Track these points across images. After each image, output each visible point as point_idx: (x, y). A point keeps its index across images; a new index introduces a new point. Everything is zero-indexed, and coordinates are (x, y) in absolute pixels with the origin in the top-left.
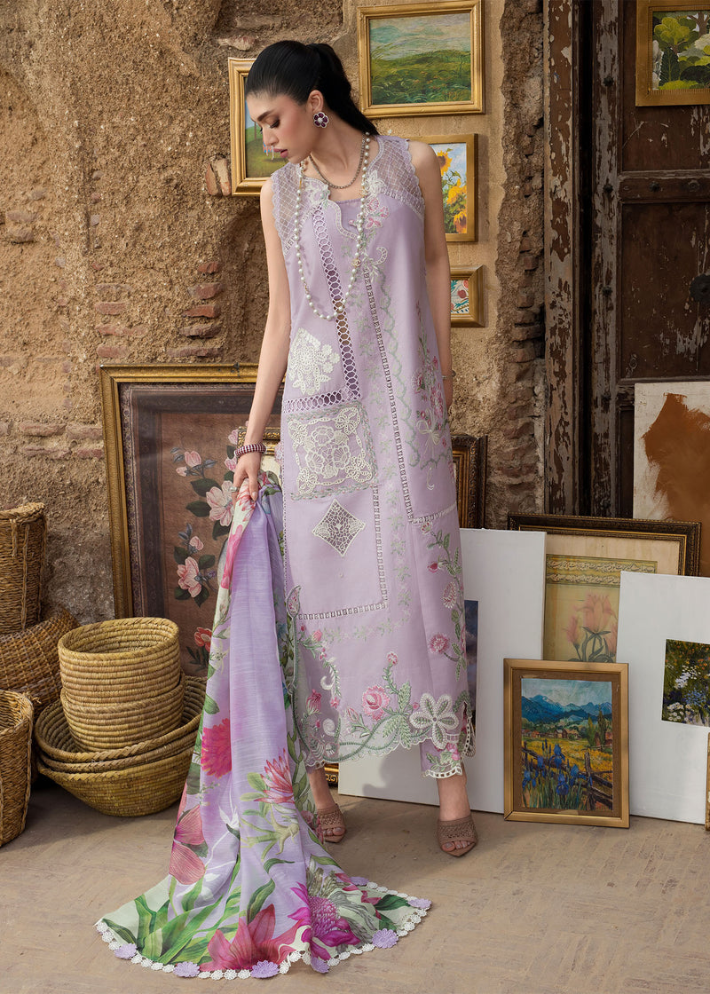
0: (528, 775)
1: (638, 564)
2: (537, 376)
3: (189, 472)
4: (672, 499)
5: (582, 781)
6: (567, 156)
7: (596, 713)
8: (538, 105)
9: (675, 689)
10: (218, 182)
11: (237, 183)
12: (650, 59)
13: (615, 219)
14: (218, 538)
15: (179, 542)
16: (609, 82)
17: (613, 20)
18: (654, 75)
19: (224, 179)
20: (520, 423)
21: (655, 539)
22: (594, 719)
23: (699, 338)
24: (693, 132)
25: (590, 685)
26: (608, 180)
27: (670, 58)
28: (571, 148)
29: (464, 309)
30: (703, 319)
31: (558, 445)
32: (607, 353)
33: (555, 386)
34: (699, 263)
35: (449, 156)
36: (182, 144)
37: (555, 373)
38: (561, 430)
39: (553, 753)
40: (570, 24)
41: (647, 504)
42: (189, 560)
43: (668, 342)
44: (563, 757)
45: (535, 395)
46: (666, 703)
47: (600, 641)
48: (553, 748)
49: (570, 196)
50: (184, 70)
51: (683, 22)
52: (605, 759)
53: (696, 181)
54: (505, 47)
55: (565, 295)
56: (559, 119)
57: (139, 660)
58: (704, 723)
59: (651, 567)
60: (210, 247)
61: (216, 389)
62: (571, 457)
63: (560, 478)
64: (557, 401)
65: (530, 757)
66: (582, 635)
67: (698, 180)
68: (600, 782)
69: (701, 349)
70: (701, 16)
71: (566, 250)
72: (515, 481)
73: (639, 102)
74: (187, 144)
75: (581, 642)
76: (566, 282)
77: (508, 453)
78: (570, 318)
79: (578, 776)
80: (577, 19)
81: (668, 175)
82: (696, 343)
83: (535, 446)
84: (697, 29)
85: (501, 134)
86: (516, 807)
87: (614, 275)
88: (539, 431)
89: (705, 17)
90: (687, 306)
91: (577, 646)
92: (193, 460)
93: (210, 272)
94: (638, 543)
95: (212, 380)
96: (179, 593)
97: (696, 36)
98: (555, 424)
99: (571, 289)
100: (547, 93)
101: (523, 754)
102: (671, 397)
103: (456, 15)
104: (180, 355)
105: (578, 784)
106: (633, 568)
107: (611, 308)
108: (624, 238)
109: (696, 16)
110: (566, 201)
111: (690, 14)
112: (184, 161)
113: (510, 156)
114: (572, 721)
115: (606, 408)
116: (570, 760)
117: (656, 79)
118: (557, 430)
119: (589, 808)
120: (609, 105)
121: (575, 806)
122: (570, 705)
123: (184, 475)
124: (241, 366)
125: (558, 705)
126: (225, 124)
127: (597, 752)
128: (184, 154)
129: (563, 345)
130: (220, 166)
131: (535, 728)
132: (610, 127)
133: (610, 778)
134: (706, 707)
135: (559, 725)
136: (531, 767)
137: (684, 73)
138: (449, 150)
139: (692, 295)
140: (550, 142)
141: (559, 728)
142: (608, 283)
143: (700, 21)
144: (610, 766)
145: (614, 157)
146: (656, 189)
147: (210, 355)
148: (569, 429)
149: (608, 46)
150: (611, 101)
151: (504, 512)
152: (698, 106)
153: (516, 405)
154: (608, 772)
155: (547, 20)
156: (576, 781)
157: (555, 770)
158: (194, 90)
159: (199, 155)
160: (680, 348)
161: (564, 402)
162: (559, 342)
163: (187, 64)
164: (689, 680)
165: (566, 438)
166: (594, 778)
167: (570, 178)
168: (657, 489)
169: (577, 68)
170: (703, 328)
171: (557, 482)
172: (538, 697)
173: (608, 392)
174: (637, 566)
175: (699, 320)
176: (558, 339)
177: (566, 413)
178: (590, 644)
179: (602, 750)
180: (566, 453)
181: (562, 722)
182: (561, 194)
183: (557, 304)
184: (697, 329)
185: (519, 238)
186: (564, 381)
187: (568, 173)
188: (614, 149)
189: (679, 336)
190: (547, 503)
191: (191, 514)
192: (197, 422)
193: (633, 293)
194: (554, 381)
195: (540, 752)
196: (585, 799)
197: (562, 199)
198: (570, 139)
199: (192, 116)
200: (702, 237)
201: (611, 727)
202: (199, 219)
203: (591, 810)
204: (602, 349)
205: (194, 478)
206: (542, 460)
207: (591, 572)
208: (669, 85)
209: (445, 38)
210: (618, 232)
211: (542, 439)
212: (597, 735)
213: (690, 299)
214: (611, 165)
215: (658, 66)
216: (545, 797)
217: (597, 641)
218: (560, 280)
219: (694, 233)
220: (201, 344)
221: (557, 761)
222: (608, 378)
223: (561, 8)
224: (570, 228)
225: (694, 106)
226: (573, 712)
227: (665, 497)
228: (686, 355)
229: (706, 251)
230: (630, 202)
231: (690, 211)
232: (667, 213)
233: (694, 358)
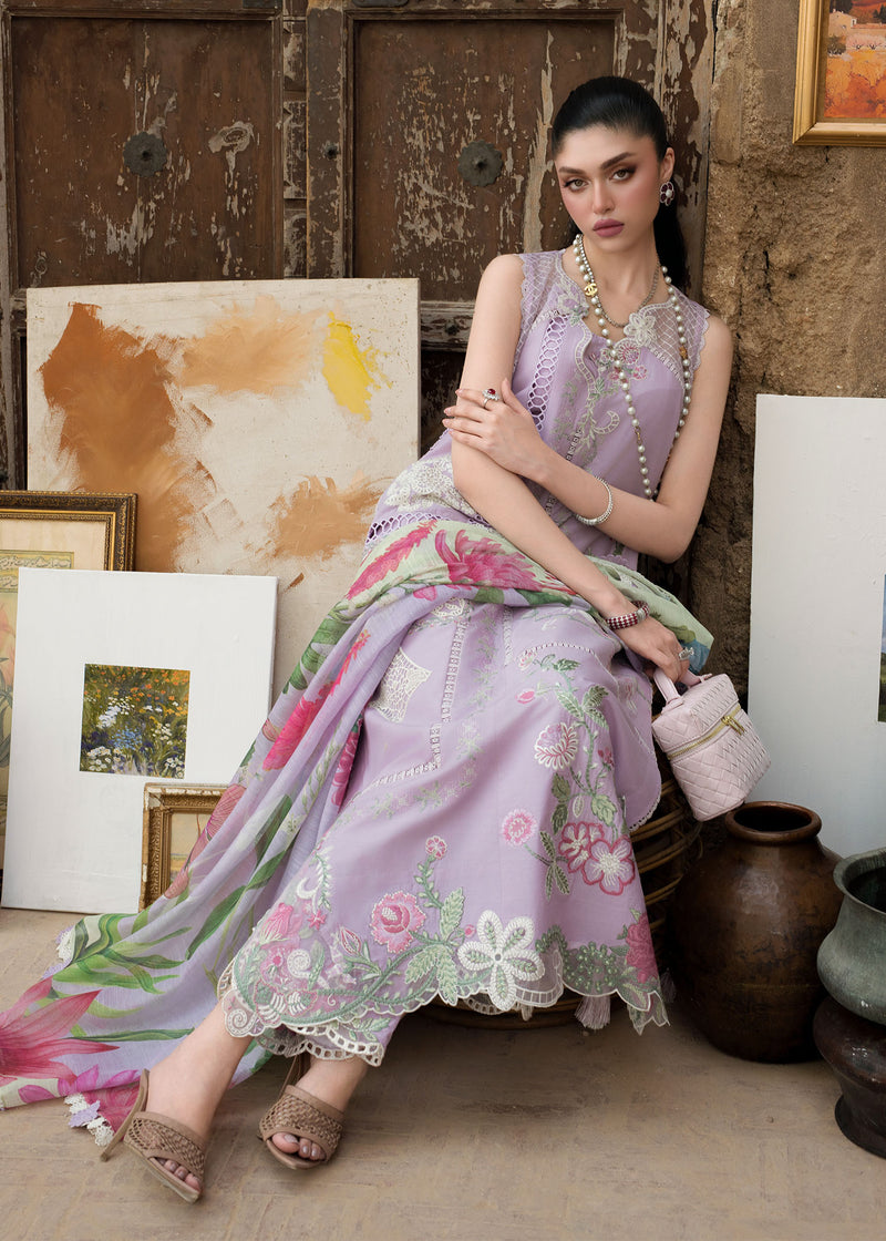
1: (47, 557)
4: (84, 460)
9: (97, 729)
21: (71, 520)
23: (140, 230)
30: (146, 201)
34: (138, 116)
41: (47, 471)
43: (93, 234)
46: (87, 745)
58: (139, 771)
59: (66, 560)
69: (144, 248)
82: (136, 238)
90: (121, 181)
94: (46, 526)
106: (40, 562)
108: (18, 69)
134: (142, 749)
139: (128, 164)
160: (113, 245)
164: (118, 716)
168: (63, 445)
170: (147, 215)
174: (43, 559)
175: (140, 203)
184: (137, 218)
189: (110, 226)
193: (36, 157)
200: (141, 76)
213: (125, 170)
219: (128, 68)
227: (74, 456)
228: (121, 257)
229: (148, 95)
230: (22, 14)
231: (118, 33)
232: (86, 35)
233: (134, 261)
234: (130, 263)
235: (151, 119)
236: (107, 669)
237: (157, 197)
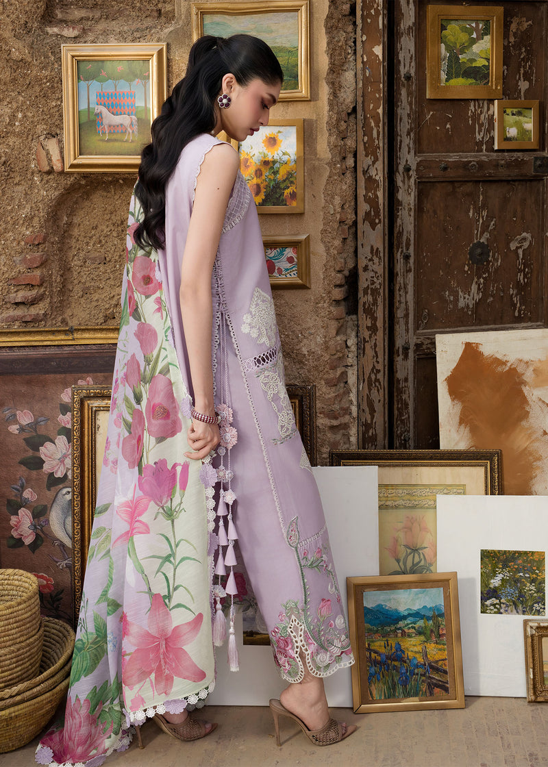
0: (373, 670)
1: (449, 488)
2: (349, 331)
3: (22, 429)
5: (421, 671)
6: (378, 139)
7: (430, 614)
8: (353, 95)
9: (490, 588)
10: (50, 160)
11: (70, 159)
12: (439, 59)
13: (413, 194)
14: (52, 489)
15: (12, 495)
16: (408, 78)
17: (411, 25)
18: (442, 72)
19: (55, 157)
20: (339, 372)
21: (463, 466)
22: (428, 619)
23: (475, 295)
24: (470, 122)
25: (424, 591)
26: (407, 161)
27: (454, 59)
28: (381, 133)
29: (292, 274)
30: (478, 279)
31: (370, 390)
32: (407, 309)
33: (367, 339)
34: (476, 232)
35: (280, 137)
36: (11, 124)
37: (368, 327)
38: (373, 377)
39: (394, 650)
40: (381, 26)
41: (451, 436)
42: (22, 511)
43: (452, 298)
44: (403, 652)
45: (347, 347)
46: (484, 598)
47: (419, 555)
48: (393, 646)
49: (380, 174)
50: (16, 55)
51: (464, 30)
52: (440, 650)
53: (475, 163)
54: (328, 44)
55: (376, 260)
56: (371, 108)
58: (518, 612)
59: (461, 490)
60: (36, 219)
61: (48, 351)
62: (382, 400)
63: (372, 418)
64: (369, 352)
65: (373, 655)
66: (402, 551)
67: (477, 162)
68: (437, 670)
69: (477, 304)
70: (477, 25)
71: (377, 221)
72: (335, 423)
73: (429, 95)
74: (17, 124)
75: (402, 557)
76: (378, 249)
77: (329, 398)
78: (381, 280)
79: (417, 666)
80: (385, 22)
81: (453, 157)
82: (473, 299)
83: (348, 392)
84: (474, 36)
85: (326, 119)
86: (364, 700)
87: (412, 242)
88: (352, 378)
89: (481, 26)
90: (466, 268)
91: (398, 561)
92: (25, 418)
93: (37, 243)
94: (448, 470)
95: (45, 343)
96: (12, 542)
97: (473, 42)
98: (367, 371)
99: (382, 255)
100: (360, 85)
101: (367, 654)
102: (468, 345)
103: (285, 13)
104: (7, 320)
105: (417, 674)
106: (445, 491)
107: (410, 271)
108: (419, 210)
109: (474, 25)
110: (377, 178)
111: (469, 22)
112: (12, 140)
113: (333, 139)
114: (409, 622)
115: (406, 357)
116: (409, 653)
117: (444, 76)
118: (370, 377)
119: (428, 694)
120: (408, 97)
121: (416, 694)
122: (407, 609)
123: (17, 432)
124: (75, 330)
125: (396, 610)
126: (56, 106)
127: (433, 645)
128: (13, 133)
129: (375, 302)
130: (52, 146)
131: (377, 631)
132: (409, 115)
133: (445, 665)
134: (519, 599)
135: (399, 626)
136: (376, 663)
137: (465, 71)
139: (470, 259)
140: (363, 127)
141: (399, 629)
142: (407, 249)
143: (476, 29)
144: (445, 655)
145: (412, 141)
146: (445, 169)
147: (35, 320)
148: (380, 376)
149: (407, 45)
150: (409, 94)
151: (326, 450)
152: (474, 100)
153: (336, 356)
154: (443, 660)
155: (359, 21)
156: (416, 671)
157: (396, 663)
158: (25, 74)
159: (28, 135)
160: (461, 304)
161: (376, 352)
162: (371, 300)
163: (18, 49)
164: (502, 580)
165: (377, 384)
166: (432, 667)
167: (381, 158)
168: (461, 423)
169: (386, 64)
170: (479, 286)
171: (369, 422)
172: (379, 605)
173: (407, 343)
174: (448, 489)
175: (476, 280)
176: (370, 298)
177: (378, 362)
178: (410, 558)
179: (437, 643)
180: (379, 396)
181: (401, 624)
182: (373, 172)
183: (370, 267)
184: (474, 287)
185: (339, 210)
186: (376, 334)
187: (378, 154)
188: (412, 135)
189: (460, 293)
190: (360, 440)
191: (24, 468)
192: (29, 383)
193: (424, 258)
194: (367, 334)
195: (382, 650)
196: (424, 687)
197: (374, 177)
198: (381, 125)
199: (21, 98)
200: (478, 211)
201: (444, 623)
202: (26, 194)
203: (431, 695)
204: (403, 305)
205: (26, 435)
206: (355, 403)
207: (408, 497)
208: (453, 82)
209: (274, 35)
210: (415, 205)
211: (356, 385)
212: (432, 631)
213: (469, 262)
214: (409, 148)
215: (444, 65)
216: (389, 688)
217: (416, 555)
218: (372, 247)
219: (472, 206)
220: (26, 310)
221: (398, 656)
222: (407, 331)
223: (373, 11)
224: (381, 201)
225: (471, 100)
226: (410, 615)
227: (468, 429)
228: (465, 310)
229: (481, 221)
230: (424, 180)
231: (468, 188)
232: (451, 190)
233: (472, 311)
234: (470, 313)
235: (482, 233)
236: (494, 552)
237: (484, 276)
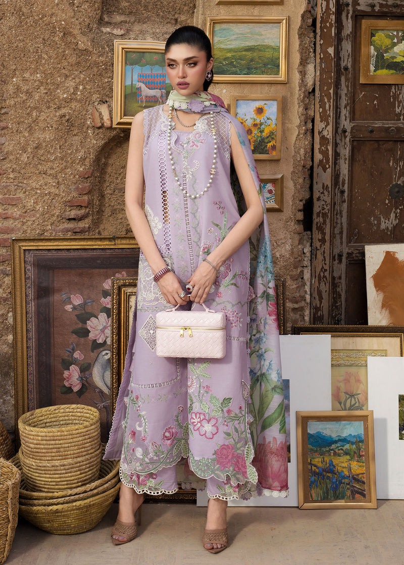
0: (313, 479)
1: (376, 352)
2: (305, 242)
3: (74, 308)
4: (392, 313)
5: (346, 481)
6: (329, 111)
7: (354, 440)
8: (313, 80)
10: (102, 119)
11: (117, 119)
12: (369, 56)
13: (348, 148)
14: (95, 351)
15: (66, 356)
16: (347, 69)
17: (349, 33)
18: (371, 65)
19: (106, 117)
20: (299, 271)
21: (385, 337)
22: (353, 443)
23: (393, 220)
24: (392, 100)
25: (350, 424)
26: (344, 126)
27: (380, 57)
28: (332, 106)
29: (271, 201)
30: (396, 209)
31: (319, 283)
32: (342, 228)
33: (319, 248)
34: (394, 176)
35: (265, 108)
36: (74, 93)
37: (319, 240)
38: (322, 274)
39: (328, 465)
40: (333, 34)
41: (376, 316)
42: (72, 367)
43: (376, 222)
44: (335, 467)
45: (304, 253)
46: (401, 429)
47: (355, 399)
48: (328, 462)
49: (331, 134)
50: (81, 46)
51: (388, 36)
52: (360, 466)
53: (394, 128)
54: (300, 45)
55: (326, 193)
56: (325, 89)
57: (86, 429)
59: (384, 353)
60: (88, 160)
61: (95, 253)
62: (328, 290)
63: (321, 303)
64: (320, 257)
65: (314, 468)
66: (343, 397)
67: (396, 128)
68: (358, 481)
69: (395, 227)
70: (398, 33)
71: (327, 166)
72: (296, 306)
73: (362, 81)
74: (79, 93)
75: (343, 400)
76: (327, 185)
77: (293, 288)
78: (329, 207)
79: (344, 477)
80: (336, 32)
81: (378, 124)
82: (392, 224)
83: (304, 285)
84: (395, 40)
85: (297, 96)
86: (306, 500)
87: (347, 182)
88: (307, 275)
89: (400, 34)
90: (387, 202)
91: (340, 403)
92: (77, 300)
93: (87, 177)
94: (375, 339)
95: (94, 247)
96: (65, 389)
97: (394, 45)
98: (318, 270)
99: (330, 189)
100: (318, 73)
101: (310, 467)
102: (388, 253)
103: (271, 24)
104: (62, 231)
105: (344, 483)
106: (373, 354)
107: (345, 201)
108: (352, 160)
109: (395, 33)
110: (328, 137)
111: (391, 31)
112: (74, 105)
113: (301, 109)
114: (339, 445)
115: (340, 261)
116: (339, 468)
117: (372, 68)
118: (319, 274)
120: (346, 82)
121: (342, 498)
122: (338, 436)
123: (71, 310)
124: (117, 238)
125: (330, 436)
126: (107, 82)
127: (355, 463)
128: (76, 99)
129: (325, 222)
130: (104, 110)
131: (317, 451)
132: (346, 94)
133: (364, 478)
135: (332, 448)
136: (315, 474)
137: (388, 65)
138: (265, 104)
139: (390, 195)
140: (319, 102)
141: (332, 450)
142: (344, 186)
143: (397, 36)
144: (363, 470)
145: (347, 112)
146: (372, 131)
147: (82, 231)
148: (327, 274)
149: (347, 46)
150: (347, 80)
151: (289, 325)
152: (395, 85)
153: (298, 259)
154: (362, 474)
155: (318, 31)
156: (343, 481)
157: (329, 475)
158: (87, 59)
159: (86, 101)
160: (383, 226)
161: (324, 257)
162: (322, 221)
163: (83, 42)
165: (325, 279)
166: (354, 478)
167: (331, 124)
168: (383, 307)
169: (335, 60)
170: (396, 215)
171: (318, 306)
172: (318, 432)
173: (341, 252)
175: (394, 210)
176: (321, 220)
177: (326, 264)
178: (349, 401)
179: (358, 461)
180: (325, 288)
181: (333, 446)
182: (325, 133)
183: (321, 198)
184: (392, 215)
185: (303, 158)
186: (325, 245)
187: (329, 121)
188: (348, 108)
189: (382, 219)
190: (312, 319)
191: (75, 336)
192: (80, 275)
193: (356, 193)
194: (318, 244)
195: (320, 465)
196: (349, 493)
197: (326, 136)
198: (332, 101)
199: (82, 76)
200: (396, 161)
201: (363, 447)
202: (81, 142)
203: (353, 498)
204: (339, 226)
205: (77, 312)
206: (309, 293)
207: (347, 358)
208: (379, 72)
209: (263, 37)
210: (349, 156)
211: (310, 280)
212: (355, 452)
213: (389, 197)
214: (346, 117)
215: (373, 60)
216: (324, 493)
217: (353, 399)
218: (323, 184)
219: (392, 158)
220: (76, 224)
221: (331, 469)
222: (342, 243)
223: (328, 24)
224: (330, 153)
225: (393, 84)
226: (340, 440)
227: (388, 311)
228: (386, 231)
229: (399, 169)
230: (356, 139)
231: (389, 145)
232: (377, 146)
233: (391, 232)
234: (389, 233)
235: (399, 178)
237: (400, 207)
